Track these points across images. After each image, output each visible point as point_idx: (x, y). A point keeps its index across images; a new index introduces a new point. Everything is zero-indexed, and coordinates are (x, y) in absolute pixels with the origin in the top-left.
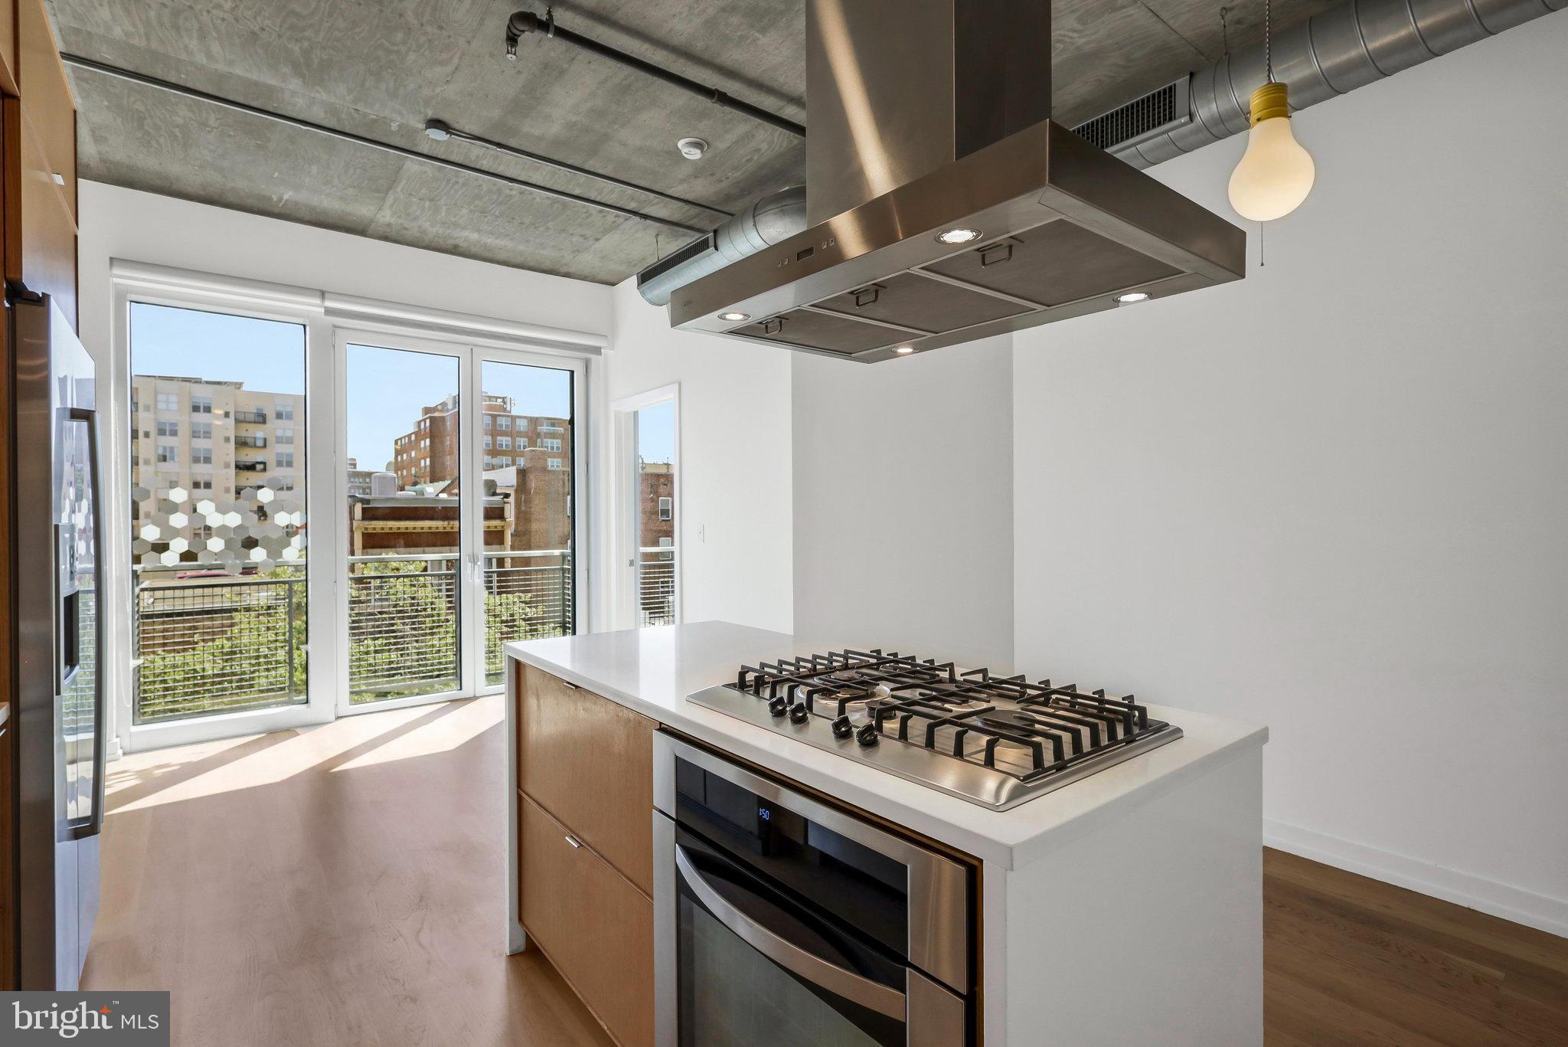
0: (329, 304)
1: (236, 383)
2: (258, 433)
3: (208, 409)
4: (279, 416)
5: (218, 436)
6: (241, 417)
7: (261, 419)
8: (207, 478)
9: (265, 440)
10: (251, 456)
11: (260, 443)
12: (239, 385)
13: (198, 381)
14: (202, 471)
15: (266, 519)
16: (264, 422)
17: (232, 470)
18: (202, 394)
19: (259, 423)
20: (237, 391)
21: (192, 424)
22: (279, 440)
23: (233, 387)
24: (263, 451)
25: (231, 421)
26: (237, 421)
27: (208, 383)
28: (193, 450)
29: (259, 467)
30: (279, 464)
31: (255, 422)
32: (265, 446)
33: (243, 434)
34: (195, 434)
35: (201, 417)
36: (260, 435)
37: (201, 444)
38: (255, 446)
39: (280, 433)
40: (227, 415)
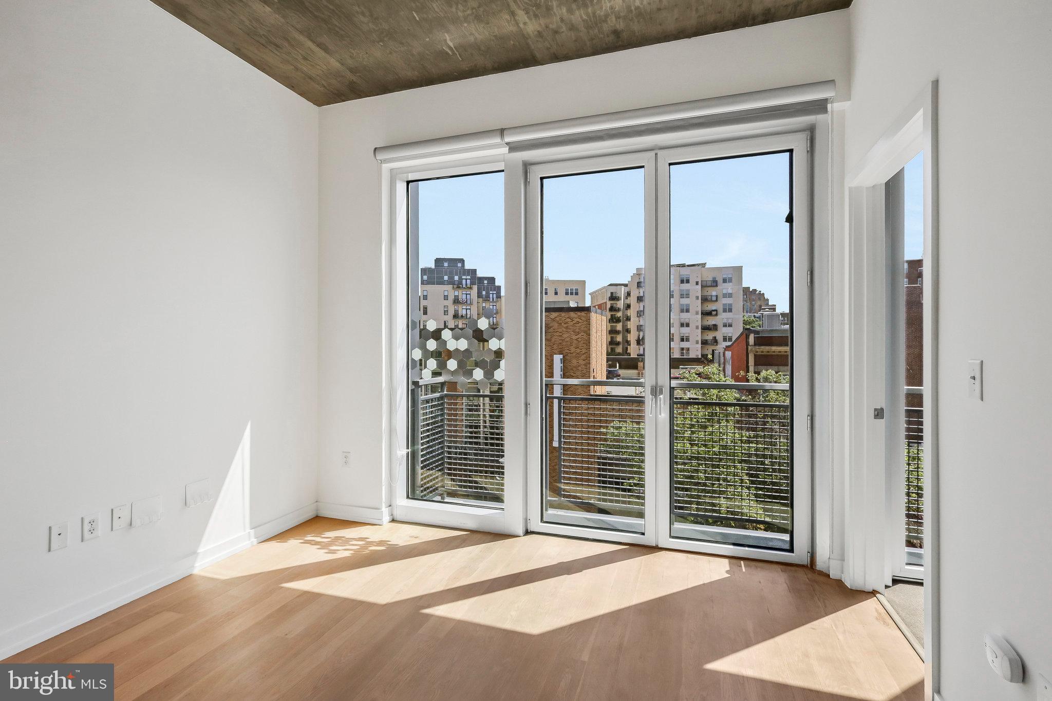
0: (508, 139)
1: (702, 264)
2: (713, 292)
3: (688, 281)
4: (725, 281)
5: (693, 295)
6: (704, 283)
7: (715, 283)
8: (687, 321)
9: (717, 296)
10: (710, 307)
11: (714, 299)
12: (703, 265)
13: (683, 266)
14: (685, 317)
15: (717, 345)
16: (717, 286)
17: (699, 316)
18: (685, 272)
19: (714, 286)
20: (703, 268)
21: (681, 290)
22: (725, 296)
23: (700, 267)
24: (716, 304)
25: (699, 287)
26: (702, 287)
27: (688, 266)
28: (682, 305)
29: (714, 313)
30: (725, 311)
31: (711, 286)
32: (717, 300)
33: (706, 293)
34: (682, 296)
35: (685, 286)
36: (714, 293)
37: (685, 301)
38: (712, 301)
39: (725, 291)
40: (697, 283)
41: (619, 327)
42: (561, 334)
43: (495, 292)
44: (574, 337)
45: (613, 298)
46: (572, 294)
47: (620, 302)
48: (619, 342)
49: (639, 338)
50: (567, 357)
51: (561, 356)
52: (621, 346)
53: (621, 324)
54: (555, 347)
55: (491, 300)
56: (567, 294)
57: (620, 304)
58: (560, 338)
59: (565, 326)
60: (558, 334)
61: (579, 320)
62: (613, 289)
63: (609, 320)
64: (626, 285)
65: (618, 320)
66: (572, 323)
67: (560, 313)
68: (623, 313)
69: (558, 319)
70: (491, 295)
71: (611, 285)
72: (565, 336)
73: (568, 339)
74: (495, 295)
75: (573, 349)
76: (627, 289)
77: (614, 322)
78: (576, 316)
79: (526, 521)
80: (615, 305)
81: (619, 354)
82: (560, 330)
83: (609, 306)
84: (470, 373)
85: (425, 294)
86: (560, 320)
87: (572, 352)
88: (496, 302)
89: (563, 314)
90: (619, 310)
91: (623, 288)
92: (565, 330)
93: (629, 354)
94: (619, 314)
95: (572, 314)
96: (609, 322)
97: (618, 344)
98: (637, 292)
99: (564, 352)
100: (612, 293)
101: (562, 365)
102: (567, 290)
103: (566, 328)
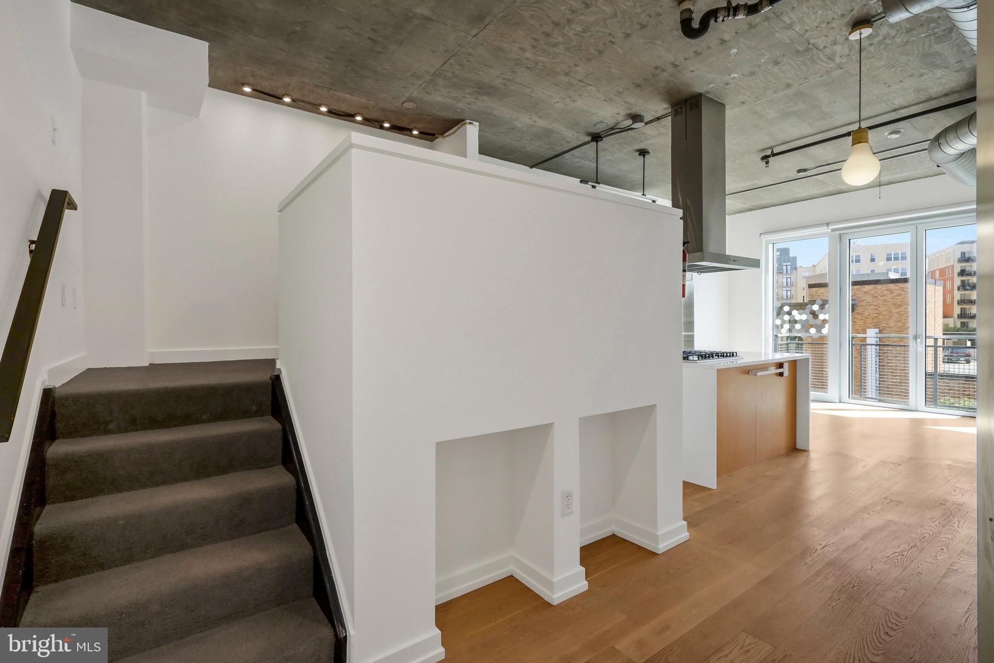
41: (975, 294)
42: (876, 307)
43: (790, 264)
44: (894, 310)
45: (966, 259)
46: (896, 259)
47: (977, 263)
51: (876, 331)
54: (869, 320)
56: (889, 259)
58: (876, 312)
59: (883, 298)
60: (872, 307)
61: (901, 292)
62: (964, 249)
63: (958, 286)
65: (974, 287)
66: (892, 296)
67: (875, 285)
69: (872, 292)
72: (882, 309)
73: (885, 313)
74: (789, 267)
75: (892, 324)
77: (965, 290)
78: (895, 288)
79: (840, 398)
80: (967, 268)
82: (875, 304)
83: (957, 270)
84: (807, 331)
86: (876, 292)
87: (891, 326)
89: (879, 287)
90: (975, 273)
92: (881, 303)
94: (976, 277)
95: (892, 286)
99: (883, 325)
100: (963, 253)
102: (890, 254)
103: (884, 301)
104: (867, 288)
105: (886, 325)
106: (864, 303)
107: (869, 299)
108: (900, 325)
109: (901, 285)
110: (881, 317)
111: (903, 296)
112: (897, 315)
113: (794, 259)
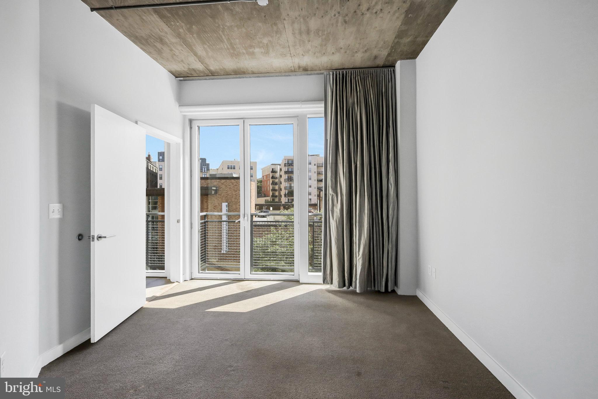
1: (317, 155)
3: (310, 164)
5: (313, 171)
8: (311, 184)
13: (310, 156)
17: (316, 182)
20: (318, 157)
25: (316, 167)
26: (318, 167)
33: (319, 170)
40: (315, 165)
41: (277, 187)
43: (206, 167)
44: (234, 193)
45: (273, 171)
46: (231, 168)
47: (277, 173)
48: (277, 195)
49: (285, 193)
50: (230, 204)
51: (227, 204)
52: (278, 198)
53: (278, 186)
54: (223, 198)
55: (204, 171)
56: (228, 168)
57: (277, 175)
58: (227, 194)
59: (229, 187)
60: (225, 191)
61: (236, 184)
62: (273, 167)
63: (271, 184)
64: (280, 165)
65: (276, 184)
66: (233, 186)
67: (226, 180)
68: (279, 180)
69: (225, 183)
70: (204, 169)
71: (272, 164)
72: (229, 192)
73: (230, 194)
74: (206, 169)
75: (233, 200)
76: (281, 167)
77: (274, 185)
78: (235, 182)
80: (274, 176)
81: (277, 202)
82: (226, 189)
83: (271, 176)
85: (161, 167)
86: (226, 184)
87: (233, 201)
88: (206, 173)
89: (228, 181)
90: (276, 178)
91: (279, 166)
92: (229, 189)
93: (281, 202)
94: (277, 181)
95: (233, 181)
96: (271, 185)
97: (276, 196)
98: (285, 169)
99: (229, 201)
100: (273, 169)
101: (227, 208)
102: (228, 166)
103: (230, 188)
104: (223, 181)
105: (231, 201)
106: (221, 189)
107: (223, 187)
108: (236, 200)
109: (236, 180)
110: (229, 197)
111: (237, 186)
112: (235, 196)
113: (208, 165)
